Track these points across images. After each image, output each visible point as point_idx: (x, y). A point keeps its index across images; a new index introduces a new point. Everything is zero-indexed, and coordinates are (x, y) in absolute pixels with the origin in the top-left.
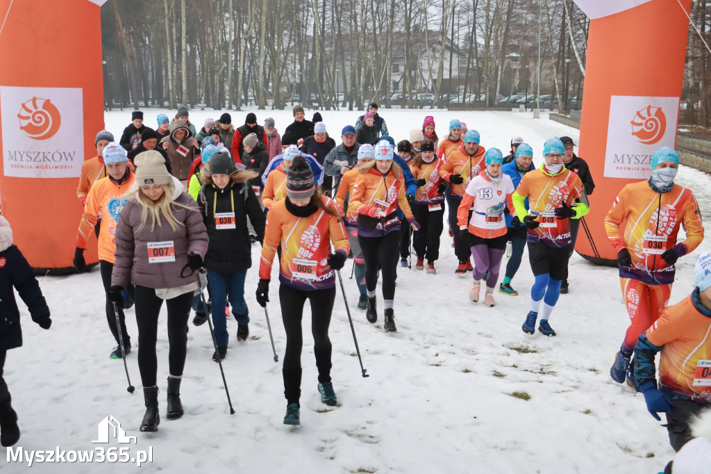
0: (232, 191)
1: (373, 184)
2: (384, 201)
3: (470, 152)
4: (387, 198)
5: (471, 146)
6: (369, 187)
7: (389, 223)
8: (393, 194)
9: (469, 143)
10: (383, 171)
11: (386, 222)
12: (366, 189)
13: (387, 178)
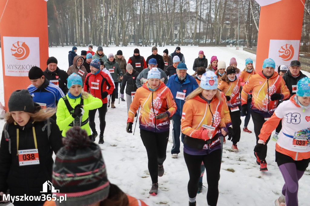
0: (34, 128)
1: (199, 111)
2: (210, 126)
3: (268, 74)
4: (213, 122)
5: (269, 70)
6: (196, 114)
7: (213, 144)
8: (217, 118)
9: (268, 68)
10: (209, 99)
11: (211, 143)
12: (193, 116)
13: (211, 104)
